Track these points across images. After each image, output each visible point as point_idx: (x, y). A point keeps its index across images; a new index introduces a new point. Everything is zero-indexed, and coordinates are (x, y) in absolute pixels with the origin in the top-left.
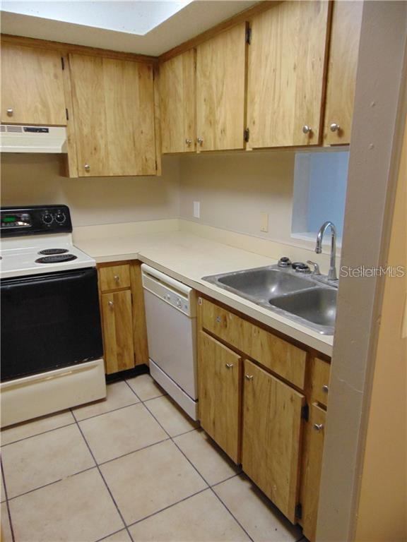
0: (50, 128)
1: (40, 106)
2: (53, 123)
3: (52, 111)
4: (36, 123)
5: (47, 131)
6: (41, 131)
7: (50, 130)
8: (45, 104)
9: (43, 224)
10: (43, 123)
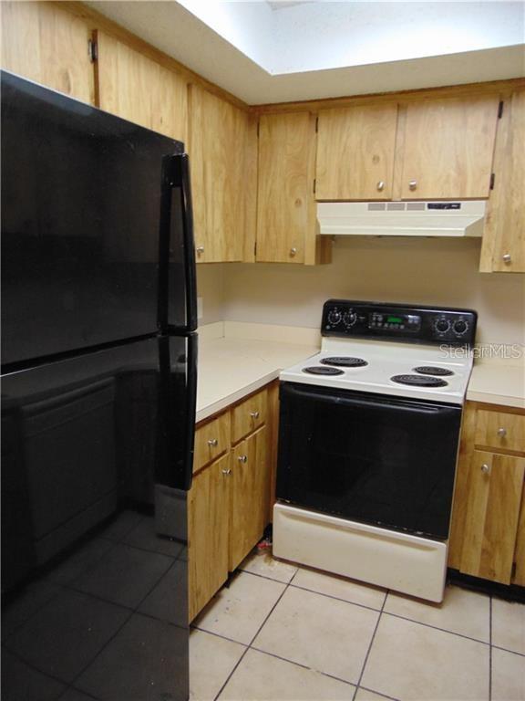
0: (463, 203)
1: (453, 173)
2: (468, 196)
3: (470, 180)
4: (444, 197)
5: (458, 206)
6: (450, 207)
7: (462, 206)
8: (461, 171)
9: (435, 332)
10: (454, 196)
